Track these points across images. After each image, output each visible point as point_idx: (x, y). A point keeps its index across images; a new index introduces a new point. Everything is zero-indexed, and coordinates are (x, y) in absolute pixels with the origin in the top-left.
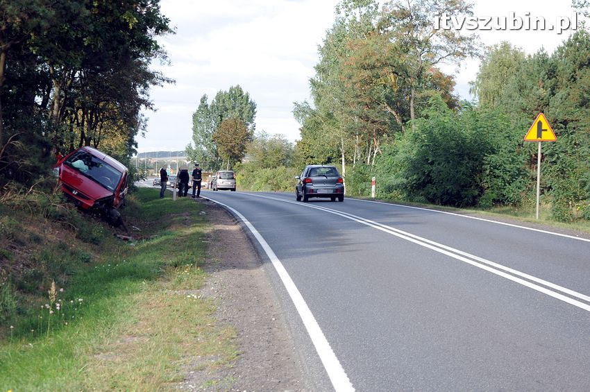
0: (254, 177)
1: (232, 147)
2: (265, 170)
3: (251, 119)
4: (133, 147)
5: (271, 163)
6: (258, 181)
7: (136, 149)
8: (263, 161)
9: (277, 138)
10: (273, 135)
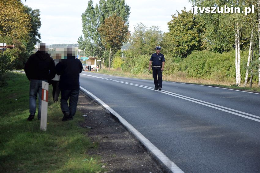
0: (133, 62)
1: (114, 38)
2: (143, 56)
3: (126, 18)
4: (37, 37)
5: (148, 50)
6: (137, 65)
7: (40, 39)
8: (141, 49)
9: (153, 30)
10: (149, 27)
